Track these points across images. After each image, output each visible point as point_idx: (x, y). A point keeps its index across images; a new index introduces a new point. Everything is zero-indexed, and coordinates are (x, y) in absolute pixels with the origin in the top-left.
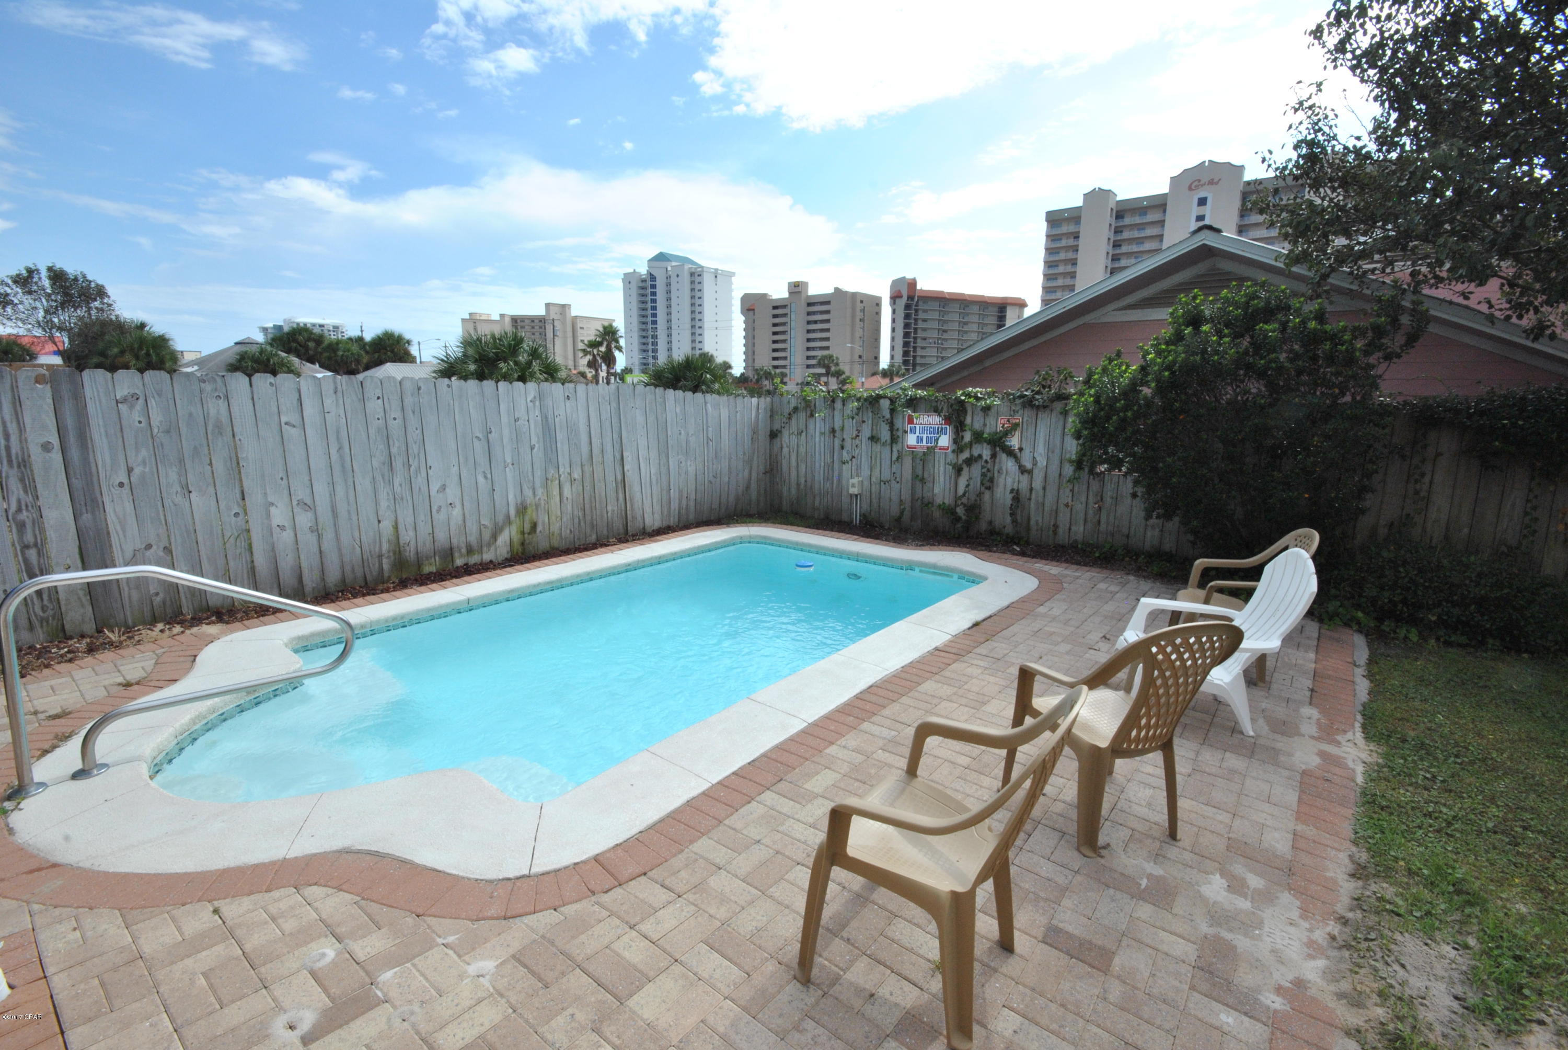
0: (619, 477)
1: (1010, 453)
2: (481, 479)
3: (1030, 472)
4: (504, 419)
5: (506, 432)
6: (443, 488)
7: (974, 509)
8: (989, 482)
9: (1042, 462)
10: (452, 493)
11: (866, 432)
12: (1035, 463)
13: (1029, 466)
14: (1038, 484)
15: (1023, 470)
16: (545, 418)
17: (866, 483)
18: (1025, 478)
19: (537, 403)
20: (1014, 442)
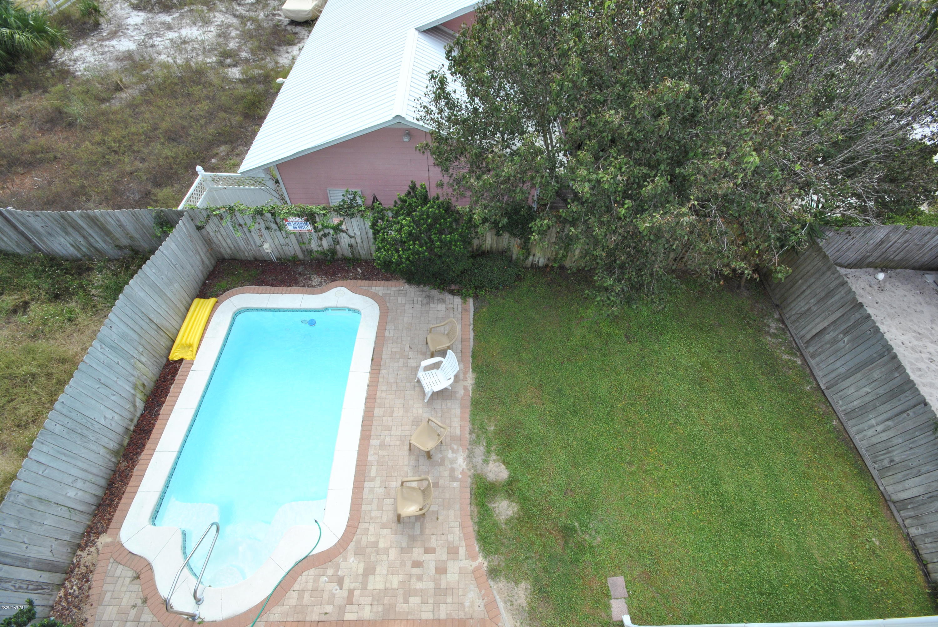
0: (155, 327)
1: (343, 231)
2: (113, 398)
3: (354, 237)
4: (99, 368)
5: (105, 372)
6: (105, 417)
7: (333, 252)
8: (337, 242)
9: (358, 233)
10: (109, 414)
11: (262, 226)
12: (355, 234)
13: (353, 235)
14: (359, 240)
15: (351, 237)
16: (111, 347)
17: (273, 245)
18: (353, 240)
19: (104, 346)
20: (343, 227)
